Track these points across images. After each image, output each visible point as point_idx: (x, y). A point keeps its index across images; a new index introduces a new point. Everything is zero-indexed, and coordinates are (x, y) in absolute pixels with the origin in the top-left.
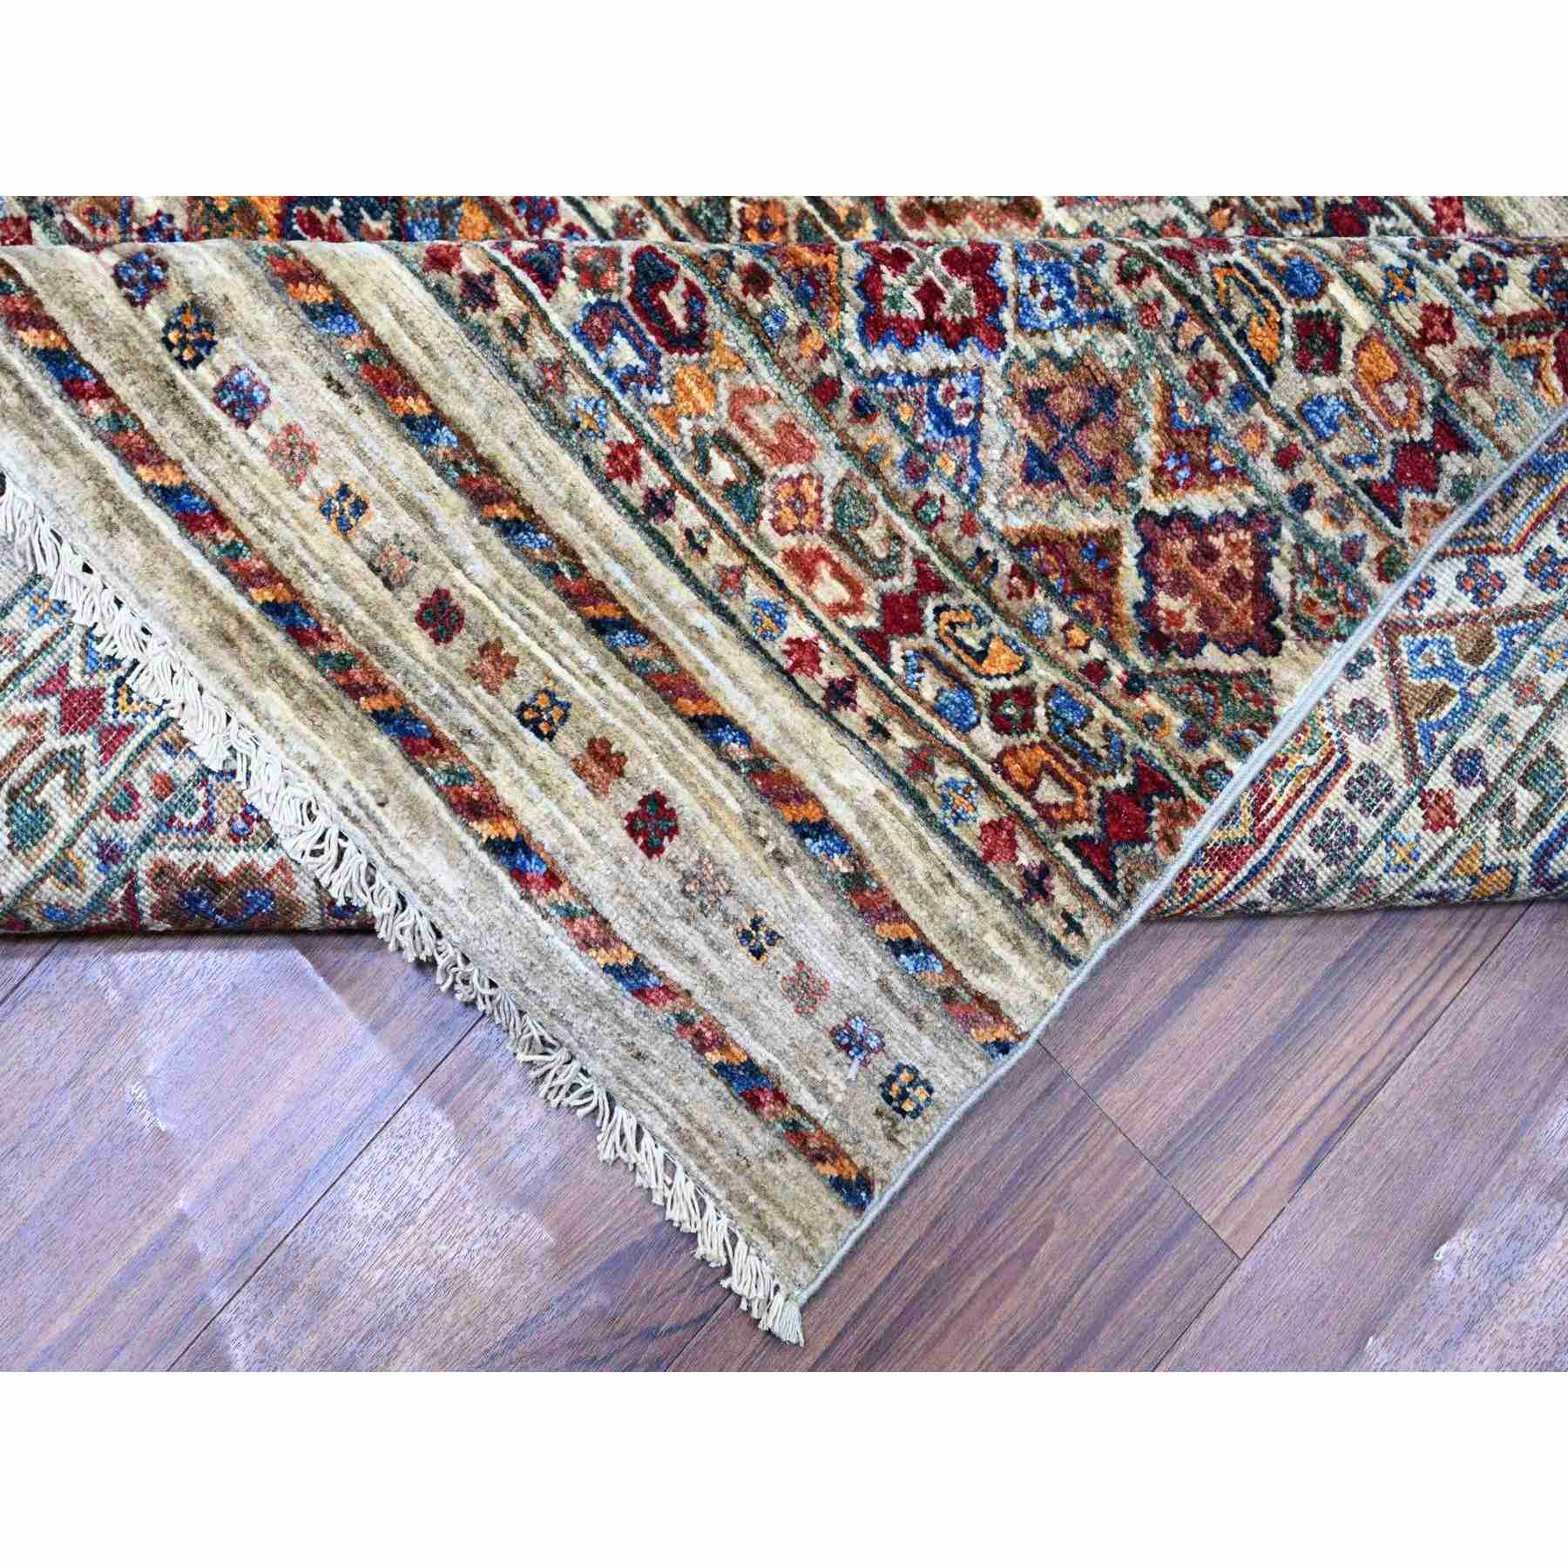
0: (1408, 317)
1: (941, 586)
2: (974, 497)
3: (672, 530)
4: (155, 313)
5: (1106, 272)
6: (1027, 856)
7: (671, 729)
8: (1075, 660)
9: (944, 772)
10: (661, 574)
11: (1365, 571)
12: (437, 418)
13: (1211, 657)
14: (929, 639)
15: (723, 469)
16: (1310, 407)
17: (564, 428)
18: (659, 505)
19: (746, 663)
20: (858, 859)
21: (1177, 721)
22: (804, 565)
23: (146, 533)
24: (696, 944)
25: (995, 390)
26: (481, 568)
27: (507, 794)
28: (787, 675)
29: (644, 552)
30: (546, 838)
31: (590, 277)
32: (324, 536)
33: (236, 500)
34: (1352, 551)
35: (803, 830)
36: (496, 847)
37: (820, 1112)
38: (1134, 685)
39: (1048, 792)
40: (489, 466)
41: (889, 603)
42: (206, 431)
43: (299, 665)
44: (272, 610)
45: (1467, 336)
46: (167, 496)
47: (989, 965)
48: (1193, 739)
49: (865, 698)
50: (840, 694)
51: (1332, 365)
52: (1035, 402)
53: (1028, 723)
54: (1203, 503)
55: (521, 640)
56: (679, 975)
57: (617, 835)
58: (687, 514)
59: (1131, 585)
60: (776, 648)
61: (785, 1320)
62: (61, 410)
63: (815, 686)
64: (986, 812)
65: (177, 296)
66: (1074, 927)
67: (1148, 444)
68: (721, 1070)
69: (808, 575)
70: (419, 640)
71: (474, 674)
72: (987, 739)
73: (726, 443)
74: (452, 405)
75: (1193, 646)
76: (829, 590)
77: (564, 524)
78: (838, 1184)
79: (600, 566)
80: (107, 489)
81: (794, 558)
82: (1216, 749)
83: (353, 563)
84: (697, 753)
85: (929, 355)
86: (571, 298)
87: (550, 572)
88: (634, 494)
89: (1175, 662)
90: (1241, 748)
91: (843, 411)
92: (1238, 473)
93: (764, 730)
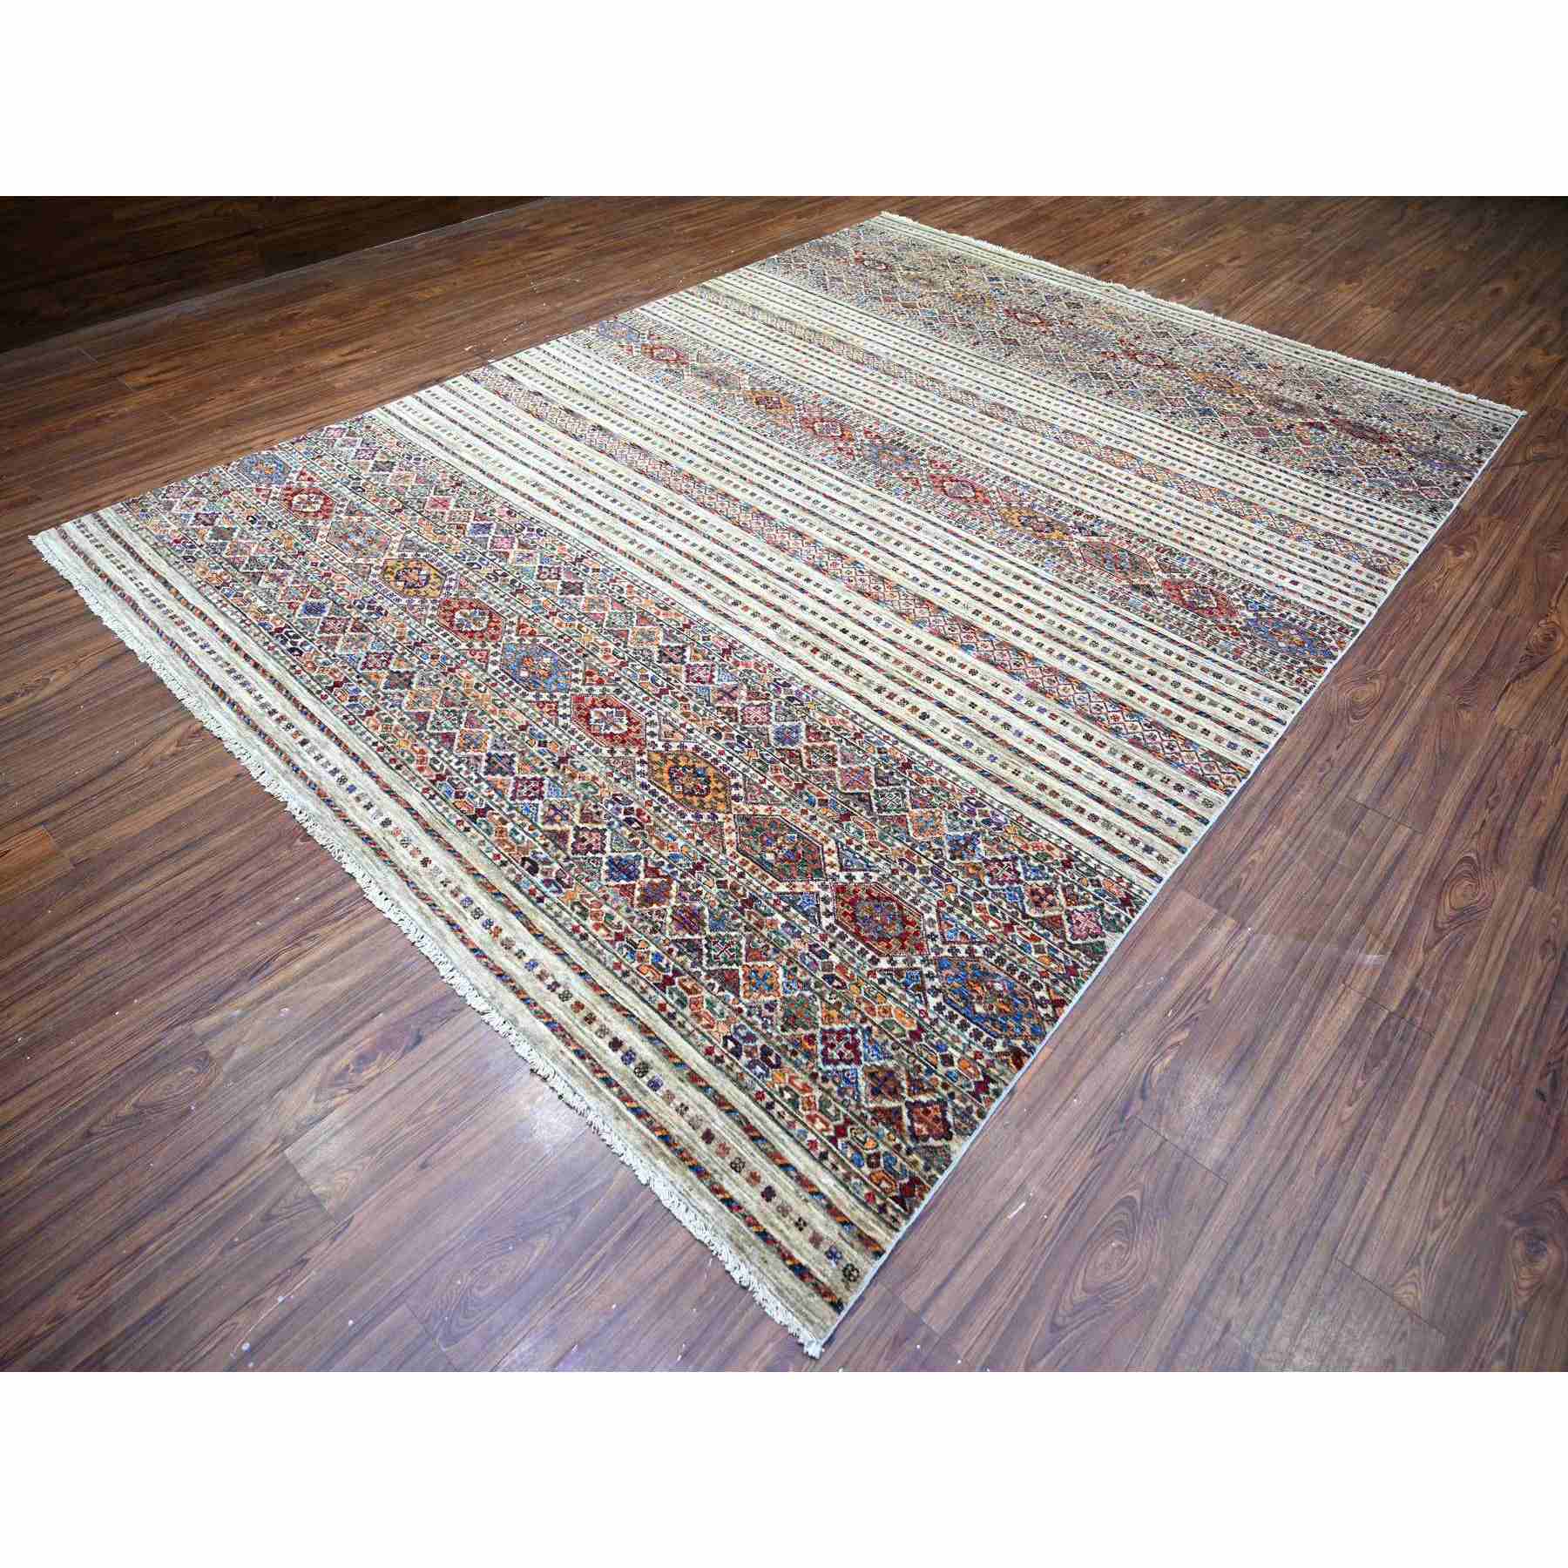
0: (970, 1054)
1: (852, 1123)
2: (858, 1101)
3: (774, 1112)
4: (632, 1066)
5: (888, 1048)
6: (879, 1202)
7: (774, 1168)
8: (892, 1144)
9: (854, 1180)
10: (771, 1123)
11: (974, 1116)
12: (708, 1086)
13: (932, 1142)
14: (849, 1138)
15: (787, 1095)
16: (948, 1074)
17: (743, 1089)
18: (770, 1106)
19: (797, 1149)
20: (829, 1201)
21: (922, 1162)
22: (812, 1119)
23: (627, 1120)
24: (782, 1226)
25: (860, 1073)
26: (721, 1123)
27: (726, 1186)
28: (808, 1151)
29: (766, 1118)
30: (737, 1198)
31: (749, 1054)
32: (676, 1116)
33: (652, 1109)
34: (969, 1109)
35: (812, 1193)
36: (723, 1200)
37: (825, 1280)
38: (909, 1152)
39: (884, 1185)
40: (722, 1097)
41: (837, 1128)
42: (644, 1093)
43: (668, 1153)
44: (662, 1137)
45: (987, 1057)
46: (633, 1110)
47: (872, 1229)
48: (927, 1169)
49: (830, 1157)
50: (824, 1156)
51: (952, 1064)
52: (872, 1075)
53: (878, 1165)
54: (923, 1098)
55: (731, 1141)
56: (777, 1236)
57: (758, 1197)
58: (778, 1108)
59: (906, 1121)
60: (805, 1143)
61: (814, 1350)
62: (606, 1091)
63: (816, 1154)
64: (866, 1191)
65: (638, 1061)
66: (895, 1220)
67: (904, 1084)
68: (791, 1267)
69: (813, 1121)
70: (702, 1144)
71: (718, 1153)
72: (866, 1170)
73: (787, 1089)
74: (712, 1084)
75: (926, 1139)
76: (819, 1125)
77: (744, 1111)
78: (832, 1304)
79: (754, 1122)
80: (617, 1109)
81: (809, 1117)
82: (934, 1172)
83: (684, 1123)
84: (781, 1175)
85: (841, 1067)
86: (744, 1059)
87: (739, 1123)
88: (763, 1104)
89: (921, 1144)
90: (941, 1171)
91: (819, 1080)
92: (933, 1090)
93: (801, 1168)
